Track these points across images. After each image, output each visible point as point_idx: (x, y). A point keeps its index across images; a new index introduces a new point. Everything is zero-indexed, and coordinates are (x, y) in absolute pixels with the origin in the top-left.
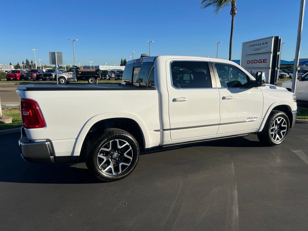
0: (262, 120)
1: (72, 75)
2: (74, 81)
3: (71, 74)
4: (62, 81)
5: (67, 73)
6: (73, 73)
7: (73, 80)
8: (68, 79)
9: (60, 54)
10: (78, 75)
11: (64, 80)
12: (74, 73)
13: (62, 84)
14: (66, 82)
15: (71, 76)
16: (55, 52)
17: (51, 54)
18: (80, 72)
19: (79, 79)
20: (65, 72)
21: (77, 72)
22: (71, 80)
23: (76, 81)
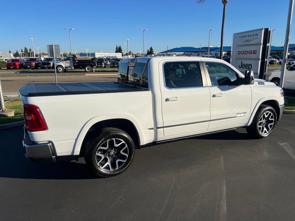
0: (250, 115)
1: (70, 64)
2: (71, 69)
3: (68, 62)
4: (60, 69)
5: (65, 62)
6: (70, 62)
7: (70, 68)
8: (65, 68)
9: (58, 46)
10: (75, 63)
11: (61, 69)
12: (71, 62)
14: (63, 70)
15: (68, 65)
16: (53, 45)
17: (49, 47)
18: (77, 60)
19: (75, 67)
20: (62, 61)
21: (74, 60)
22: (69, 68)
23: (73, 70)
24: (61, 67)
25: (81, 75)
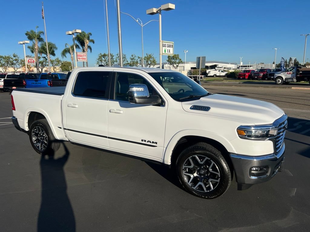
1: (291, 75)
2: (292, 82)
3: (290, 73)
4: (279, 81)
5: (286, 73)
6: (292, 73)
7: (291, 80)
8: (285, 79)
10: (297, 75)
11: (280, 80)
12: (294, 73)
13: (278, 84)
14: (282, 82)
15: (289, 76)
16: (200, 57)
17: (198, 59)
18: (301, 71)
19: (298, 79)
20: (284, 72)
21: (298, 71)
22: (289, 80)
23: (294, 82)
24: (281, 78)
25: (286, 88)
